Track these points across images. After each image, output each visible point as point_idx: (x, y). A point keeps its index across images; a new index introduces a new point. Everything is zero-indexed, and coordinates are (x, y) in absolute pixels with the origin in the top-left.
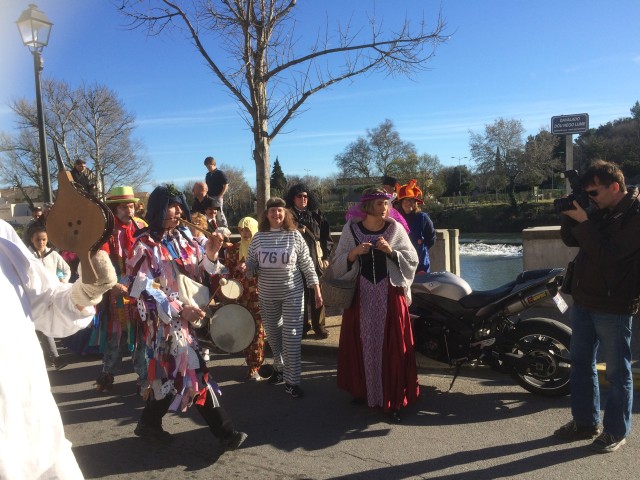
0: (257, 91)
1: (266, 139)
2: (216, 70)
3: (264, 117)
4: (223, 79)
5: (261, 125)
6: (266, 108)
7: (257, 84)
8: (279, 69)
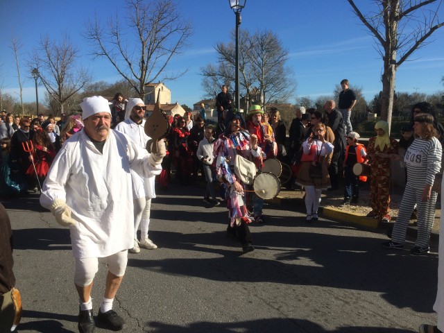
0: (391, 28)
1: (394, 66)
2: (359, 14)
3: (395, 48)
4: (364, 21)
5: (391, 55)
6: (397, 41)
7: (392, 23)
8: (412, 9)
